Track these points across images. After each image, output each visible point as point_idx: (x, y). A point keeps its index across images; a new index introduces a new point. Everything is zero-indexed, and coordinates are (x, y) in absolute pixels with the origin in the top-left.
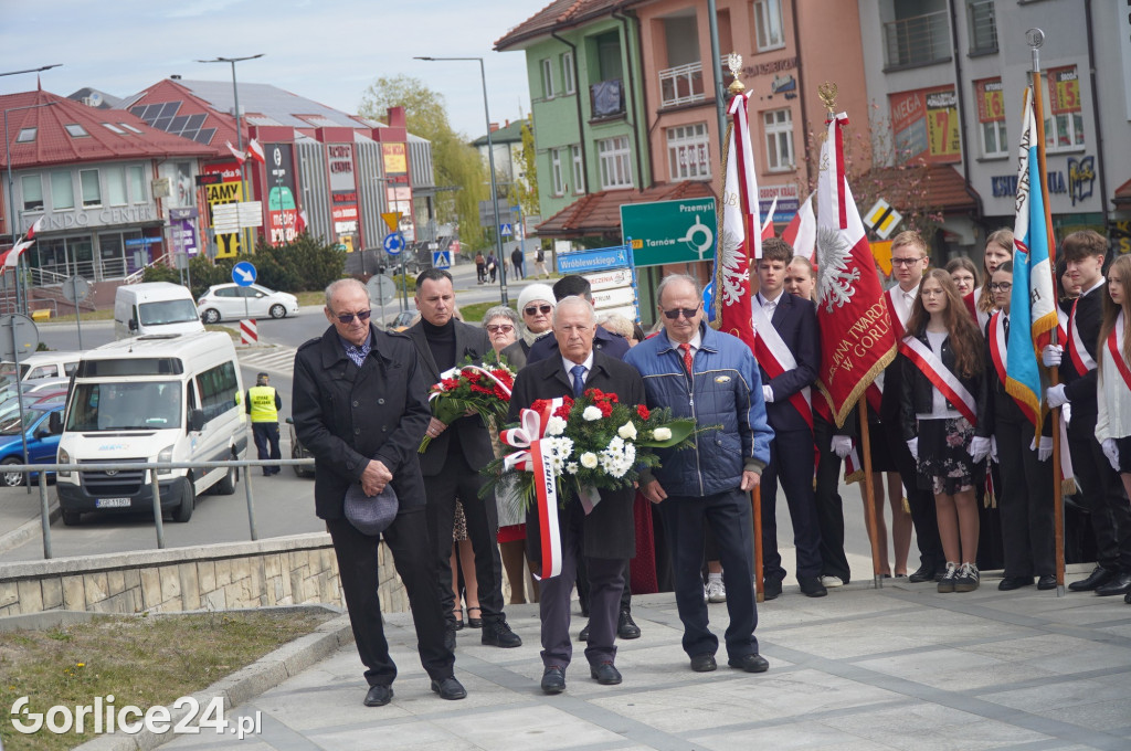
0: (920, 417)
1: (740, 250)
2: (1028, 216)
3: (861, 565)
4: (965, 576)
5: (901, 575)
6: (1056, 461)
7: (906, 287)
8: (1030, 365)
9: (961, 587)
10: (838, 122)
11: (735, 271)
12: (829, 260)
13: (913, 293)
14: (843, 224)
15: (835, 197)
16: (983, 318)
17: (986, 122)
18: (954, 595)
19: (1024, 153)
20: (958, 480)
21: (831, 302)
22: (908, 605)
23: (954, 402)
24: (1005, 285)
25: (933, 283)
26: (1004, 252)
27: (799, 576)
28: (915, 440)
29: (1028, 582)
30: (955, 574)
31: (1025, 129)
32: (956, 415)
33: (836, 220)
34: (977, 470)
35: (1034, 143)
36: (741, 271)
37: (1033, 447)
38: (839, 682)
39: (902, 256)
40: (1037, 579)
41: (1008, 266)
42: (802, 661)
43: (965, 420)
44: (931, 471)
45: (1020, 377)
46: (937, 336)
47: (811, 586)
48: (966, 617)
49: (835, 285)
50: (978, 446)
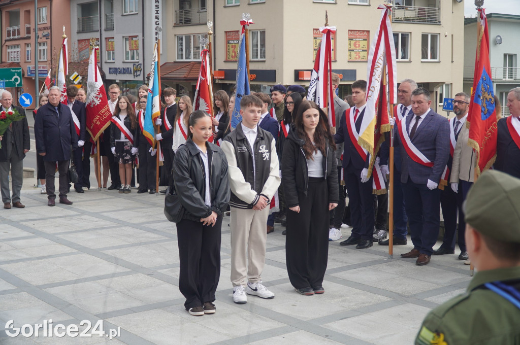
0: (116, 140)
1: (65, 86)
2: (154, 83)
3: (94, 184)
4: (127, 188)
5: (105, 188)
6: (158, 154)
7: (113, 101)
8: (151, 127)
9: (126, 192)
10: (96, 49)
11: (63, 92)
12: (92, 91)
13: (115, 103)
14: (96, 80)
15: (94, 72)
16: (137, 112)
17: (108, 51)
18: (124, 194)
19: (153, 63)
20: (127, 160)
21: (92, 104)
22: (111, 197)
23: (127, 136)
24: (144, 102)
25: (123, 100)
26: (144, 91)
27: (75, 187)
28: (114, 148)
29: (146, 191)
30: (124, 187)
31: (154, 56)
32: (127, 140)
33: (94, 79)
34: (133, 157)
35: (157, 60)
36: (64, 92)
37: (150, 151)
38: (97, 219)
39: (114, 91)
40: (149, 191)
41: (146, 97)
42: (83, 213)
43: (130, 142)
44: (119, 157)
45: (147, 129)
46: (123, 116)
47: (79, 190)
48: (130, 201)
49: (94, 99)
50: (134, 150)
